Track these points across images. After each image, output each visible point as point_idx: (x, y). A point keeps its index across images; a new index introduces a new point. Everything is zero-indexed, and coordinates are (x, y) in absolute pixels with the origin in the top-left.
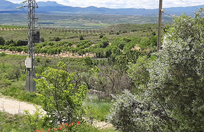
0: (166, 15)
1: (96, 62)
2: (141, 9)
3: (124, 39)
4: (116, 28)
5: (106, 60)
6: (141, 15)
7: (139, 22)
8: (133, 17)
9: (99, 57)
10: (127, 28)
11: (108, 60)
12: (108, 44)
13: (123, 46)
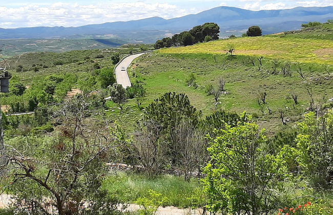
0: (99, 36)
1: (15, 120)
2: (57, 27)
3: (51, 78)
4: (21, 60)
5: (32, 114)
6: (58, 37)
7: (57, 48)
8: (46, 41)
9: (17, 111)
10: (41, 60)
11: (36, 114)
12: (24, 88)
13: (53, 89)
